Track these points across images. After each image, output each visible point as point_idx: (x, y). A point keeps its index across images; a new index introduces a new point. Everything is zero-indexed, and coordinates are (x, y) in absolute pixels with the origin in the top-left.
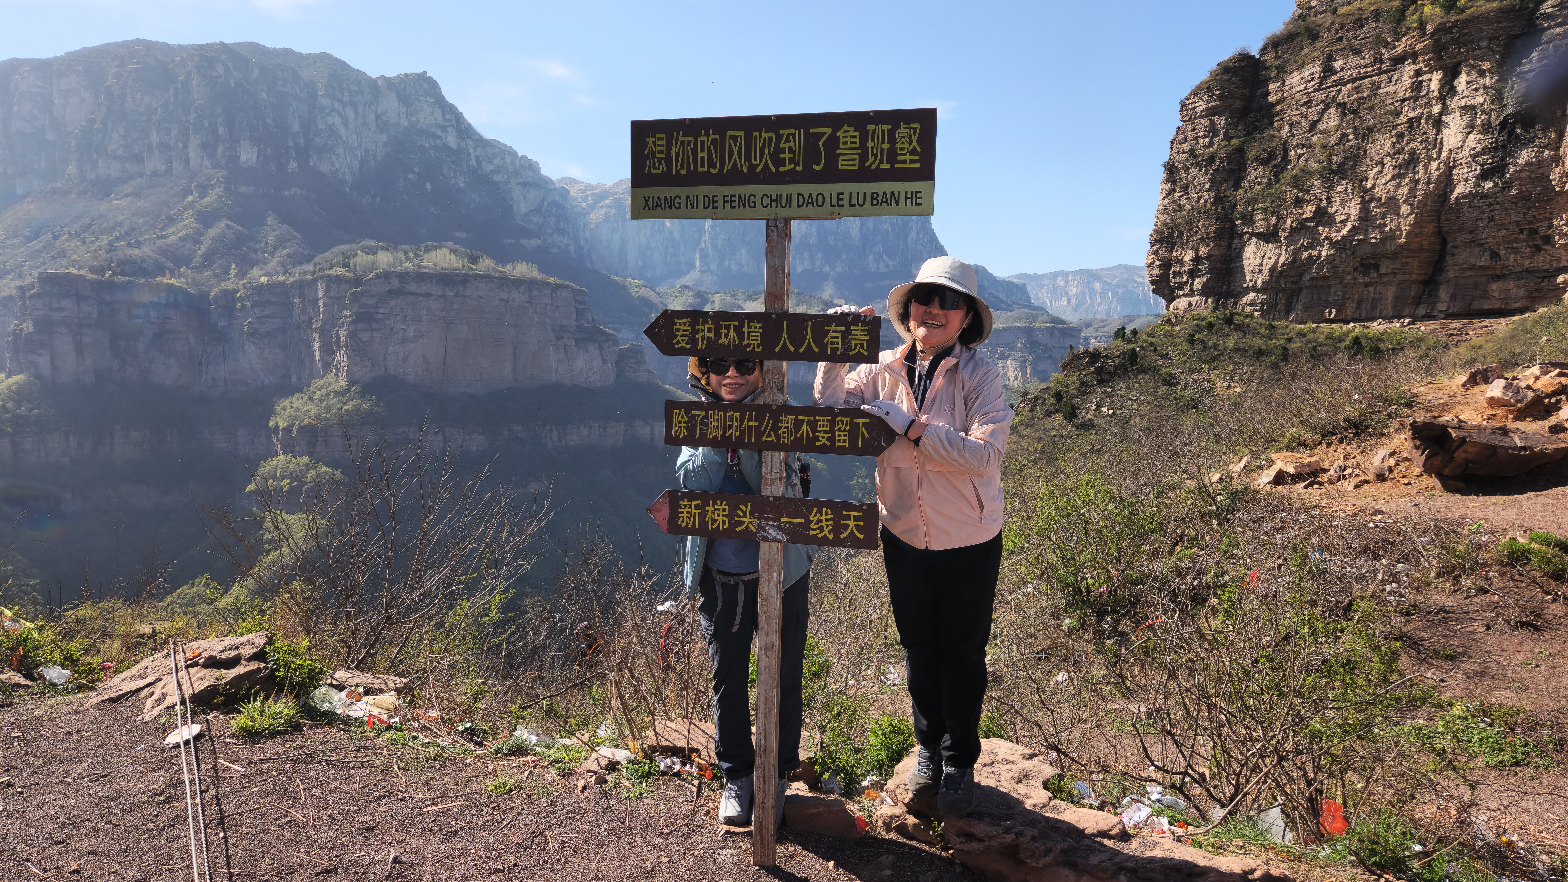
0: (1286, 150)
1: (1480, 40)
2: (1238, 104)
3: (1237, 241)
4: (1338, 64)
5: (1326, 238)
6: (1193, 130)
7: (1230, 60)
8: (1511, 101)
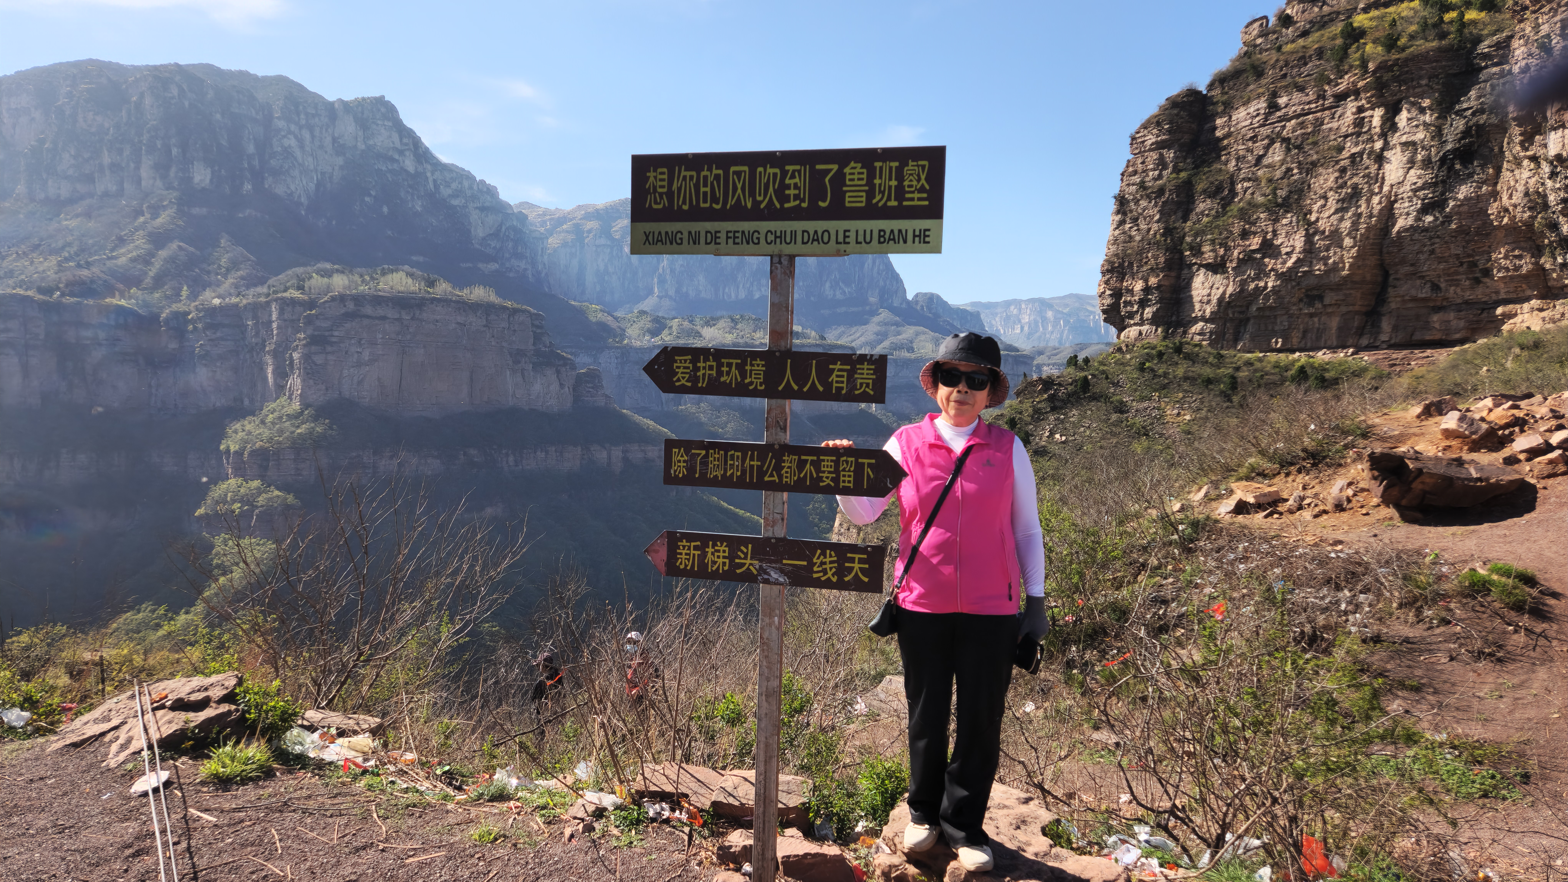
0: (1233, 184)
1: (1421, 78)
2: (1186, 138)
3: (1186, 271)
4: (1282, 101)
5: (1272, 270)
6: (1143, 163)
7: (1178, 95)
8: (1450, 138)
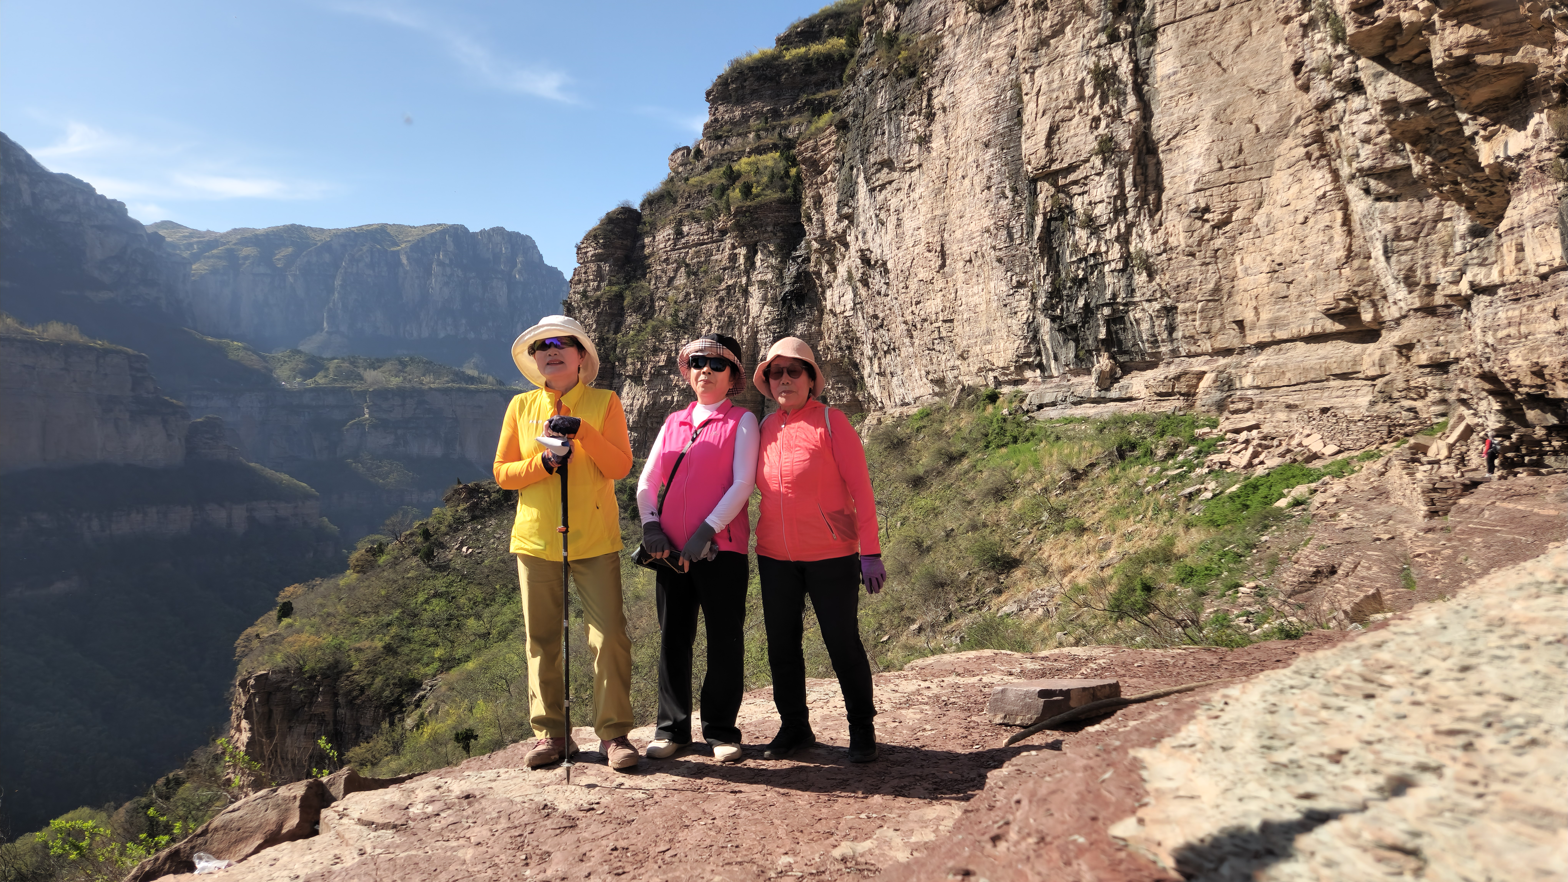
0: (652, 301)
2: (619, 253)
3: (616, 381)
4: (685, 229)
6: (585, 273)
7: (614, 212)
